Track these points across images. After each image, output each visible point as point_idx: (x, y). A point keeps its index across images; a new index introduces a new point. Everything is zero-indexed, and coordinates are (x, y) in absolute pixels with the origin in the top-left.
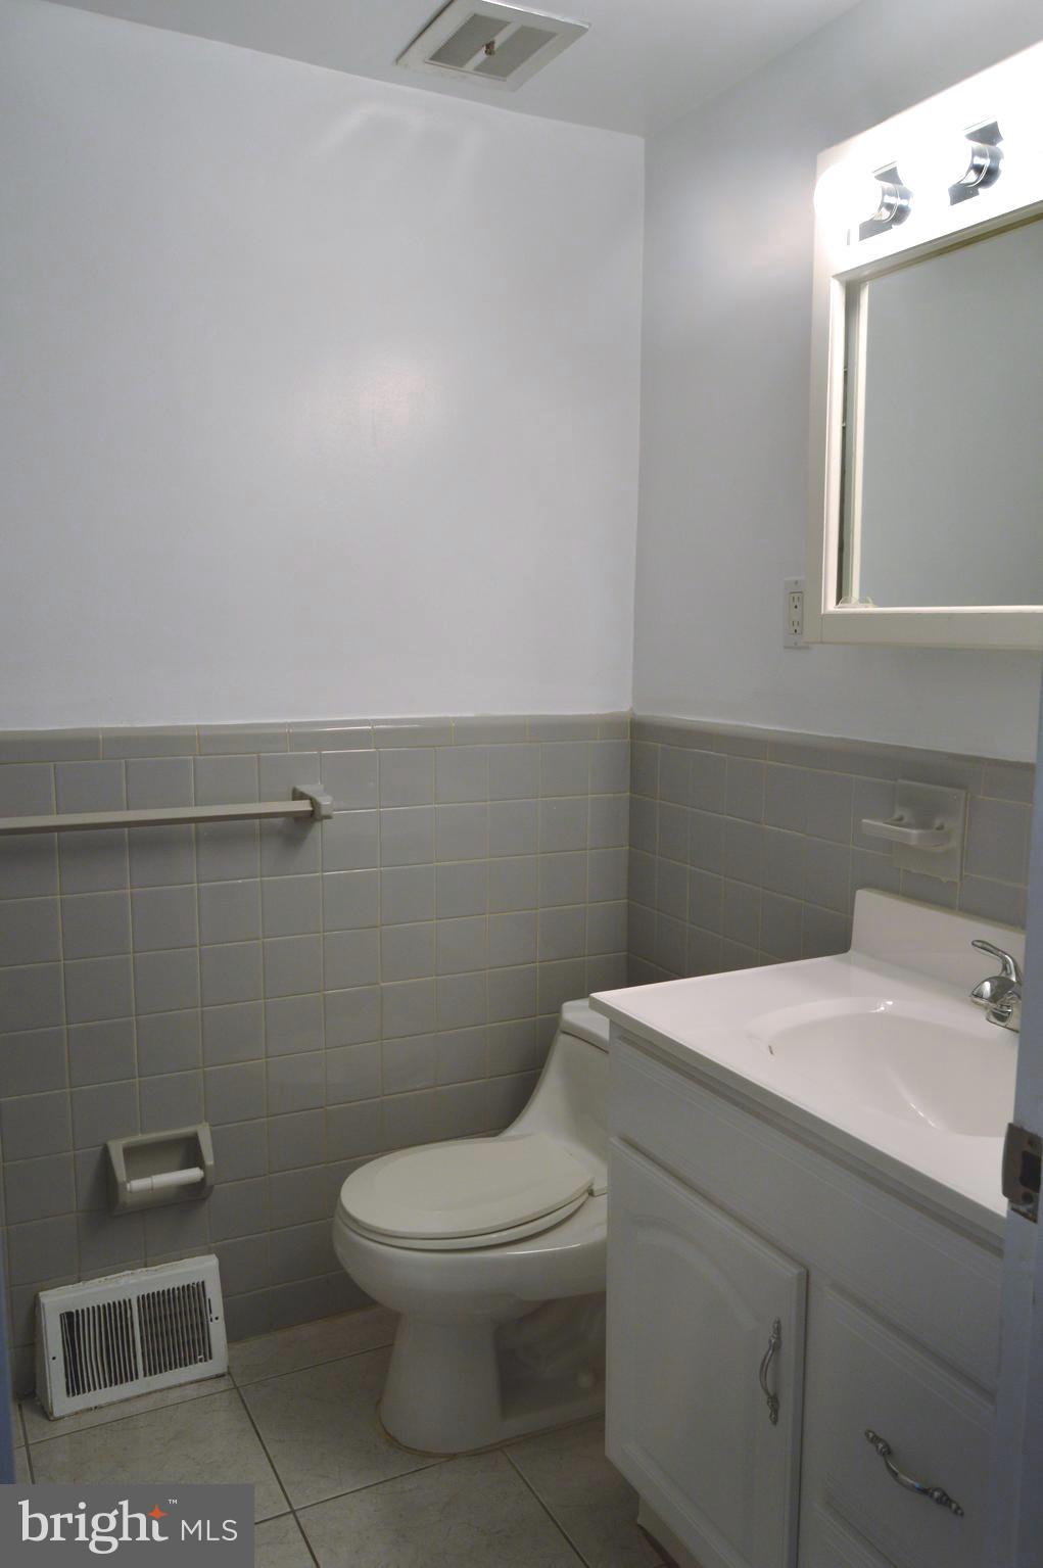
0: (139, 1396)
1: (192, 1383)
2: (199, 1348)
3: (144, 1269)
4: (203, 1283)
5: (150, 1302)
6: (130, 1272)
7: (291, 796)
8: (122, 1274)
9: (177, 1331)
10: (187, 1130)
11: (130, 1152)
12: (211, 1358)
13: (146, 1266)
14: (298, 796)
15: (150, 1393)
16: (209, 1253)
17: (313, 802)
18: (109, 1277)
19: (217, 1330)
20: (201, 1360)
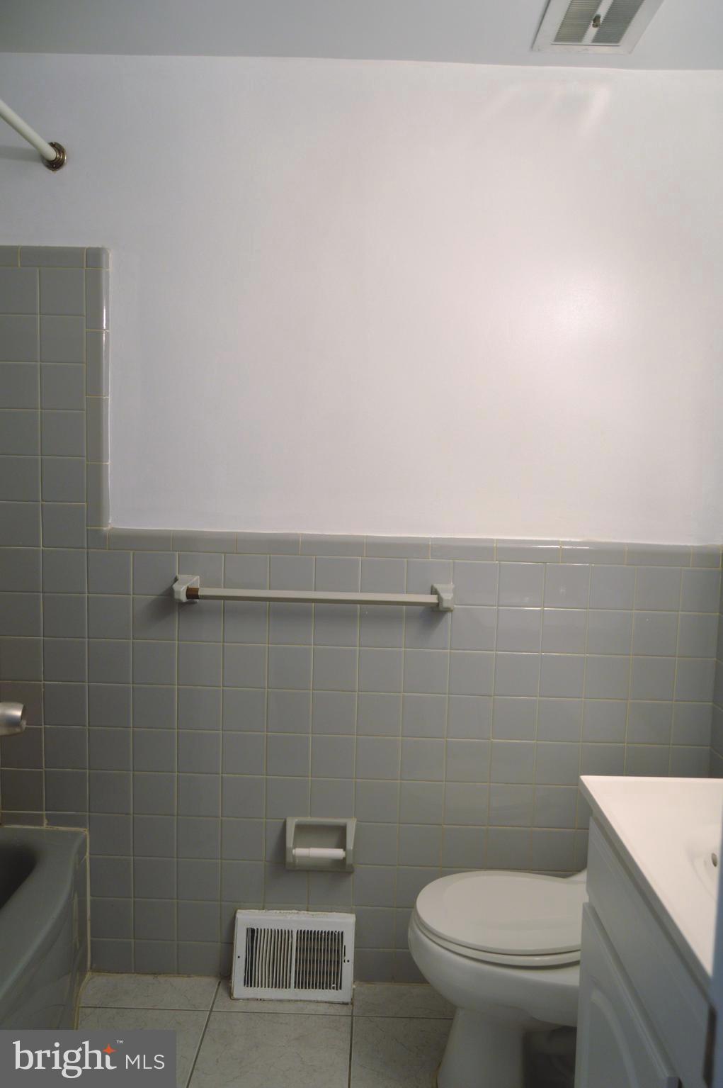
0: (289, 1001)
1: (326, 1002)
2: (333, 980)
3: (306, 912)
4: (342, 933)
5: (305, 936)
6: (296, 911)
7: (430, 592)
8: (290, 911)
9: (320, 962)
10: (340, 821)
11: (300, 828)
12: (340, 988)
13: (308, 910)
14: (434, 591)
15: (297, 1001)
16: (351, 913)
17: (440, 598)
18: (282, 911)
19: (348, 970)
20: (333, 988)
